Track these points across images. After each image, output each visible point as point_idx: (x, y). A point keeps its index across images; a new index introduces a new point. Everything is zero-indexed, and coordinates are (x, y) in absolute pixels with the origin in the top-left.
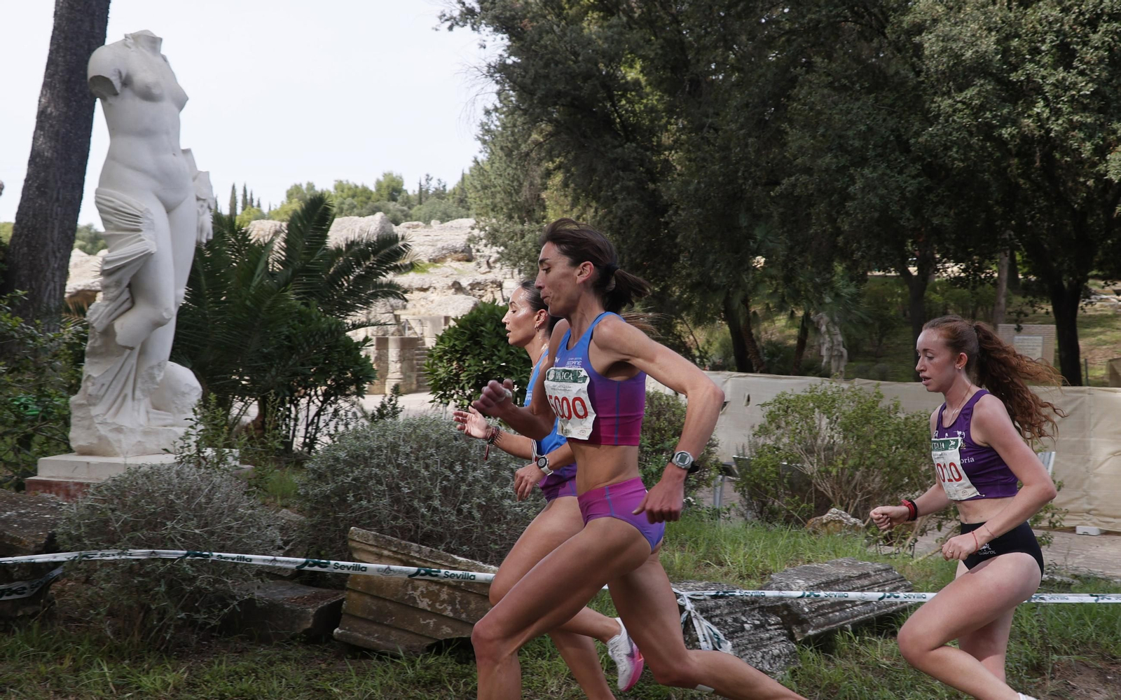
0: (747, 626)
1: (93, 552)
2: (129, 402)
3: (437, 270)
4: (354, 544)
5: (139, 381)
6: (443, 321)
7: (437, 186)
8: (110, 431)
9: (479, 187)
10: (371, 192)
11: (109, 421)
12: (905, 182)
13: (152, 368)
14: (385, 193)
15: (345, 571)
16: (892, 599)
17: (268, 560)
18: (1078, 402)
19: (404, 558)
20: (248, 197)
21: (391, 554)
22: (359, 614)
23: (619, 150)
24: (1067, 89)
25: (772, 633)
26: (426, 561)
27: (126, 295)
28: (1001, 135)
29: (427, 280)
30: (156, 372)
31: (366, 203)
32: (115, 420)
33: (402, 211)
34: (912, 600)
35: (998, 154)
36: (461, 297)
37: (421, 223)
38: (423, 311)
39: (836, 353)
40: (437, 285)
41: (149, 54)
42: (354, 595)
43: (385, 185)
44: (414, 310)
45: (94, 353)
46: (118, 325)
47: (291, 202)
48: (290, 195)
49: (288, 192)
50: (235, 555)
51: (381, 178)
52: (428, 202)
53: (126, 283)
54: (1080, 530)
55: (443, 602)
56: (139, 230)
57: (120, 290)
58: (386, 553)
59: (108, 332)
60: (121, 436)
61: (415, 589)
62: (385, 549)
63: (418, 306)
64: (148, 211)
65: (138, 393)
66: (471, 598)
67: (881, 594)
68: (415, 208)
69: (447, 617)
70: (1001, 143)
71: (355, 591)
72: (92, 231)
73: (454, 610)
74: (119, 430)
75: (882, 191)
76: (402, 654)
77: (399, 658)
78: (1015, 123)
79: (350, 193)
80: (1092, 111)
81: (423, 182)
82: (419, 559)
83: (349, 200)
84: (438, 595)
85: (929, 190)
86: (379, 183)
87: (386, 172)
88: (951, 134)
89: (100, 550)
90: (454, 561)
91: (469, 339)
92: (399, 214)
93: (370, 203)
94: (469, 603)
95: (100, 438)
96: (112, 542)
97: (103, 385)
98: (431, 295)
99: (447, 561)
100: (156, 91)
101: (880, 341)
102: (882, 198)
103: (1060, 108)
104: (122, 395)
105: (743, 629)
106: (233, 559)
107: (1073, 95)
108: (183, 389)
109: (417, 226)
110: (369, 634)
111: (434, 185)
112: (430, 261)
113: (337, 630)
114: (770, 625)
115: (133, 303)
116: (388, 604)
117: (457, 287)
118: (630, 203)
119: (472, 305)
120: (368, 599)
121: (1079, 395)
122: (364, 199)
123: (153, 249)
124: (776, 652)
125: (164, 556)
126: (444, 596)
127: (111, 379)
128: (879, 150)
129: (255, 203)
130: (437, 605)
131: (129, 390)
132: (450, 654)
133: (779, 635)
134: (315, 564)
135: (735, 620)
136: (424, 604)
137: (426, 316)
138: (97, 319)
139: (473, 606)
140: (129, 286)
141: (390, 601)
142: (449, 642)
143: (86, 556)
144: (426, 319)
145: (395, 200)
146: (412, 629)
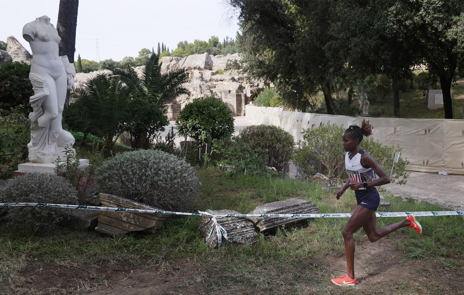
0: (238, 227)
1: (9, 203)
2: (47, 145)
3: (226, 73)
4: (101, 199)
5: (50, 138)
6: (228, 92)
7: (230, 40)
8: (41, 155)
9: (239, 42)
10: (207, 44)
11: (40, 152)
12: (371, 42)
13: (54, 133)
14: (212, 44)
15: (93, 209)
16: (297, 217)
17: (66, 206)
18: (440, 125)
19: (117, 204)
20: (164, 47)
21: (113, 202)
22: (103, 222)
23: (278, 30)
24: (432, 4)
25: (248, 229)
26: (125, 205)
27: (41, 109)
28: (405, 24)
29: (223, 77)
30: (55, 135)
31: (206, 48)
32: (42, 151)
33: (218, 50)
34: (305, 217)
35: (405, 31)
36: (235, 83)
37: (222, 55)
38: (221, 88)
39: (365, 103)
40: (226, 79)
41: (45, 25)
42: (102, 216)
43: (212, 41)
44: (218, 88)
45: (33, 129)
46: (39, 120)
47: (179, 49)
48: (179, 46)
49: (178, 44)
50: (54, 205)
51: (211, 38)
52: (227, 47)
53: (40, 105)
54: (440, 173)
55: (131, 219)
56: (43, 88)
57: (38, 108)
58: (112, 202)
59: (36, 122)
60: (45, 157)
61: (122, 214)
62: (111, 201)
63: (220, 86)
64: (46, 81)
65: (50, 142)
66: (141, 217)
67: (292, 215)
68: (223, 49)
69: (132, 224)
70: (406, 27)
71: (102, 215)
72: (112, 61)
73: (135, 221)
74: (44, 154)
75: (361, 47)
76: (114, 237)
77: (113, 238)
78: (411, 19)
79: (200, 44)
80: (442, 13)
81: (226, 39)
82: (123, 204)
83: (199, 47)
84: (129, 216)
85: (382, 45)
86: (210, 40)
87: (212, 36)
88: (386, 24)
89: (11, 203)
90: (134, 205)
91: (189, 113)
92: (217, 52)
93: (207, 48)
94: (140, 219)
95: (38, 157)
96: (14, 200)
97: (37, 139)
98: (224, 83)
99: (132, 205)
100: (46, 38)
101: (384, 97)
102: (361, 49)
103: (429, 12)
104: (44, 143)
105: (236, 228)
106: (54, 206)
107: (434, 7)
108: (67, 140)
109: (221, 56)
110: (106, 229)
111: (229, 40)
112: (224, 70)
113: (96, 228)
114: (248, 226)
115: (44, 112)
116: (113, 219)
117: (233, 79)
118: (282, 50)
119: (238, 86)
120: (106, 218)
121: (441, 122)
122: (205, 46)
123: (48, 94)
124: (248, 236)
125: (31, 205)
126: (131, 217)
127: (40, 138)
128: (362, 30)
129: (167, 49)
130: (129, 220)
131: (46, 141)
132: (133, 236)
133: (251, 230)
134: (82, 207)
135: (234, 225)
136: (125, 219)
137: (222, 90)
138: (32, 118)
139: (141, 220)
140: (42, 106)
141: (114, 218)
142: (132, 232)
143: (7, 205)
144: (222, 91)
145: (216, 46)
146: (121, 228)
